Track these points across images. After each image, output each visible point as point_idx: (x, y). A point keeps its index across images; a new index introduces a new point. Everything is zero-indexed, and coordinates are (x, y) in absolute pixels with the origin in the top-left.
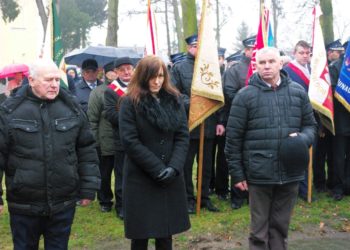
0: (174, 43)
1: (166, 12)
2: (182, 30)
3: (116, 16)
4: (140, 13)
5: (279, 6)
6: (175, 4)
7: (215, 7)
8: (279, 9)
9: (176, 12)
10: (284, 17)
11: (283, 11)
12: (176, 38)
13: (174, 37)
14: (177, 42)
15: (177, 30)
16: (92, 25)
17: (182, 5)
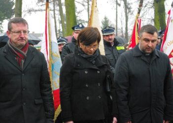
0: (59, 30)
1: (54, 10)
2: (65, 23)
3: (21, 13)
4: (36, 11)
5: (129, 7)
6: (60, 5)
7: (87, 7)
8: (129, 9)
9: (61, 10)
10: (132, 14)
11: (132, 10)
12: (61, 28)
13: (60, 27)
14: (61, 30)
15: (61, 22)
16: (4, 19)
17: (66, 6)
